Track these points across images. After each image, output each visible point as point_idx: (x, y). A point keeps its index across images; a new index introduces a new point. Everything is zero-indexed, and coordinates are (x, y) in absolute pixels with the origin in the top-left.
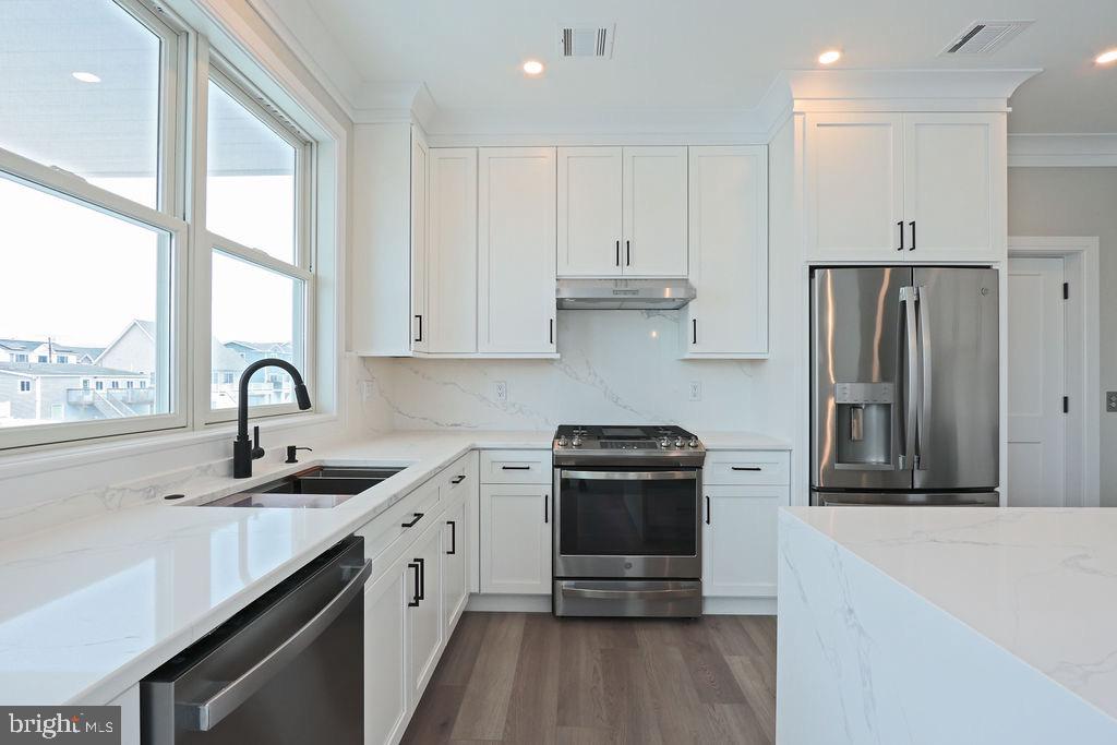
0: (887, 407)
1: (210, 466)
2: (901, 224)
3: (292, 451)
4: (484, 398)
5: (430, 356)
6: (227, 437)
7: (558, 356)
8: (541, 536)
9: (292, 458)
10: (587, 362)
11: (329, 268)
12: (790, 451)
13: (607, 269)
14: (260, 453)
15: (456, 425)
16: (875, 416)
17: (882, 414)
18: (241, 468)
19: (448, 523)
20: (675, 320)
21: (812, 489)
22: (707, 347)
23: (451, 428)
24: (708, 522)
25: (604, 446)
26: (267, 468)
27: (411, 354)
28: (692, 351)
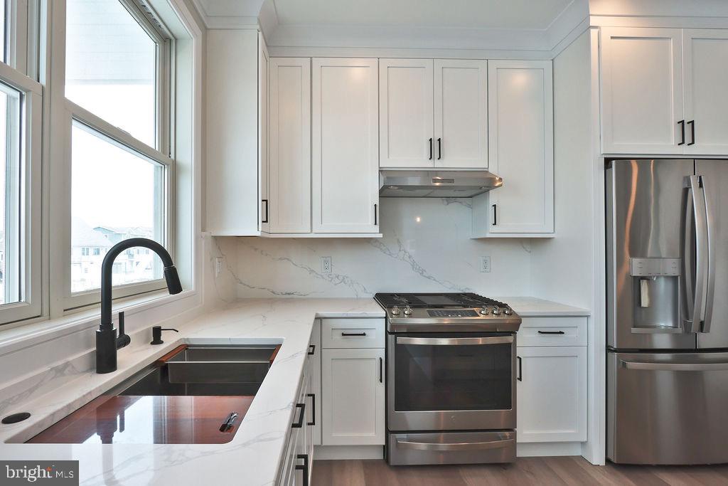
0: (675, 278)
1: (67, 364)
2: (683, 122)
3: (157, 332)
4: (313, 271)
5: (272, 236)
6: (89, 325)
7: (381, 236)
8: (376, 394)
9: (157, 340)
10: (398, 240)
11: (186, 152)
12: (588, 316)
13: (422, 161)
14: (126, 341)
15: (289, 294)
16: (663, 287)
17: (670, 285)
18: (105, 362)
19: (309, 395)
20: (470, 206)
21: (608, 349)
22: (506, 228)
23: (284, 296)
24: (520, 379)
25: (432, 315)
26: (133, 358)
27: (258, 234)
28: (492, 232)
